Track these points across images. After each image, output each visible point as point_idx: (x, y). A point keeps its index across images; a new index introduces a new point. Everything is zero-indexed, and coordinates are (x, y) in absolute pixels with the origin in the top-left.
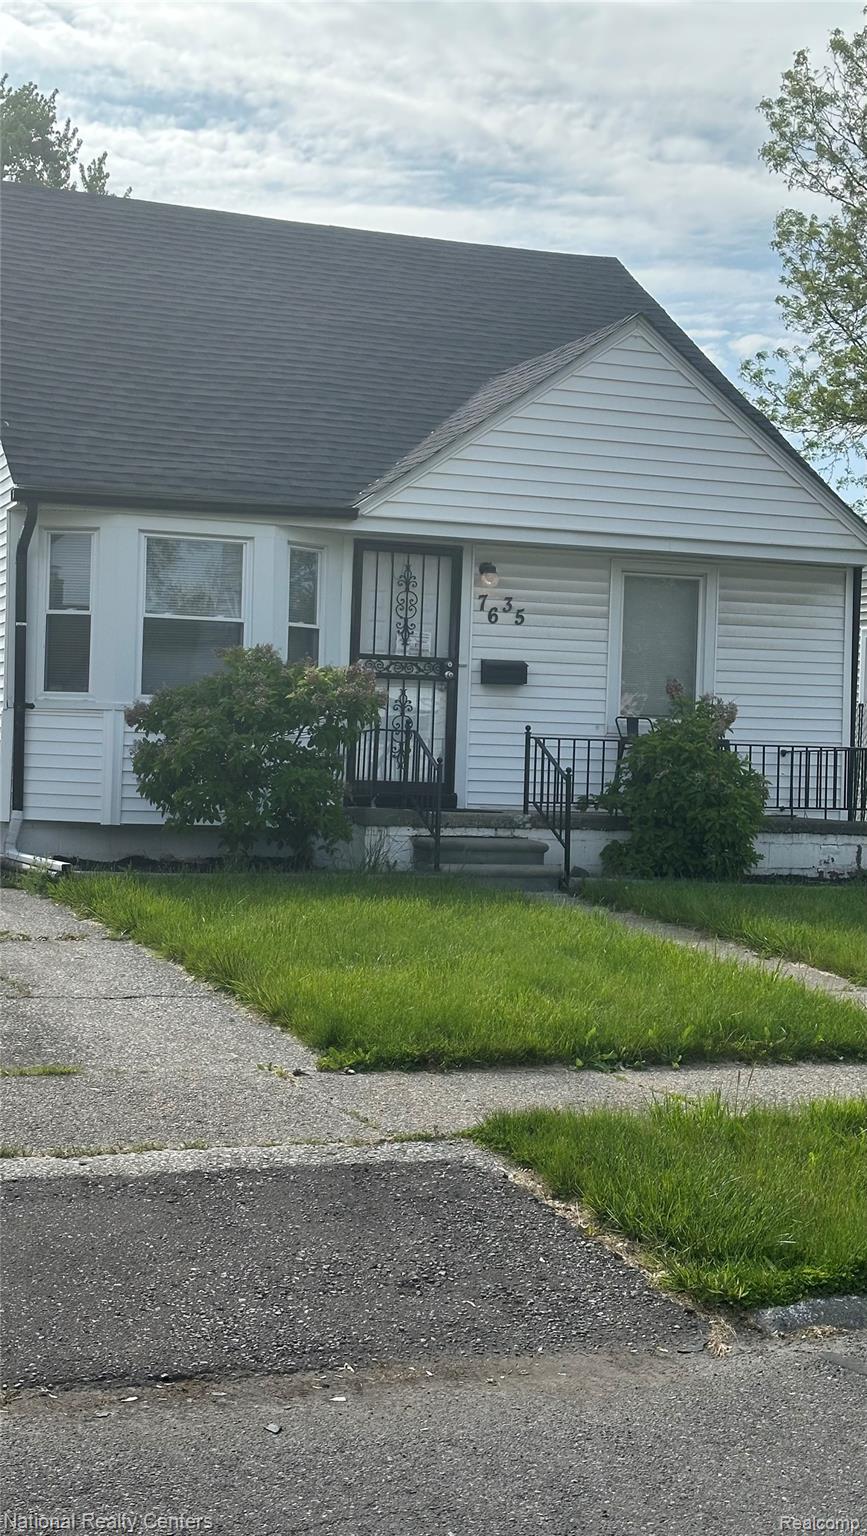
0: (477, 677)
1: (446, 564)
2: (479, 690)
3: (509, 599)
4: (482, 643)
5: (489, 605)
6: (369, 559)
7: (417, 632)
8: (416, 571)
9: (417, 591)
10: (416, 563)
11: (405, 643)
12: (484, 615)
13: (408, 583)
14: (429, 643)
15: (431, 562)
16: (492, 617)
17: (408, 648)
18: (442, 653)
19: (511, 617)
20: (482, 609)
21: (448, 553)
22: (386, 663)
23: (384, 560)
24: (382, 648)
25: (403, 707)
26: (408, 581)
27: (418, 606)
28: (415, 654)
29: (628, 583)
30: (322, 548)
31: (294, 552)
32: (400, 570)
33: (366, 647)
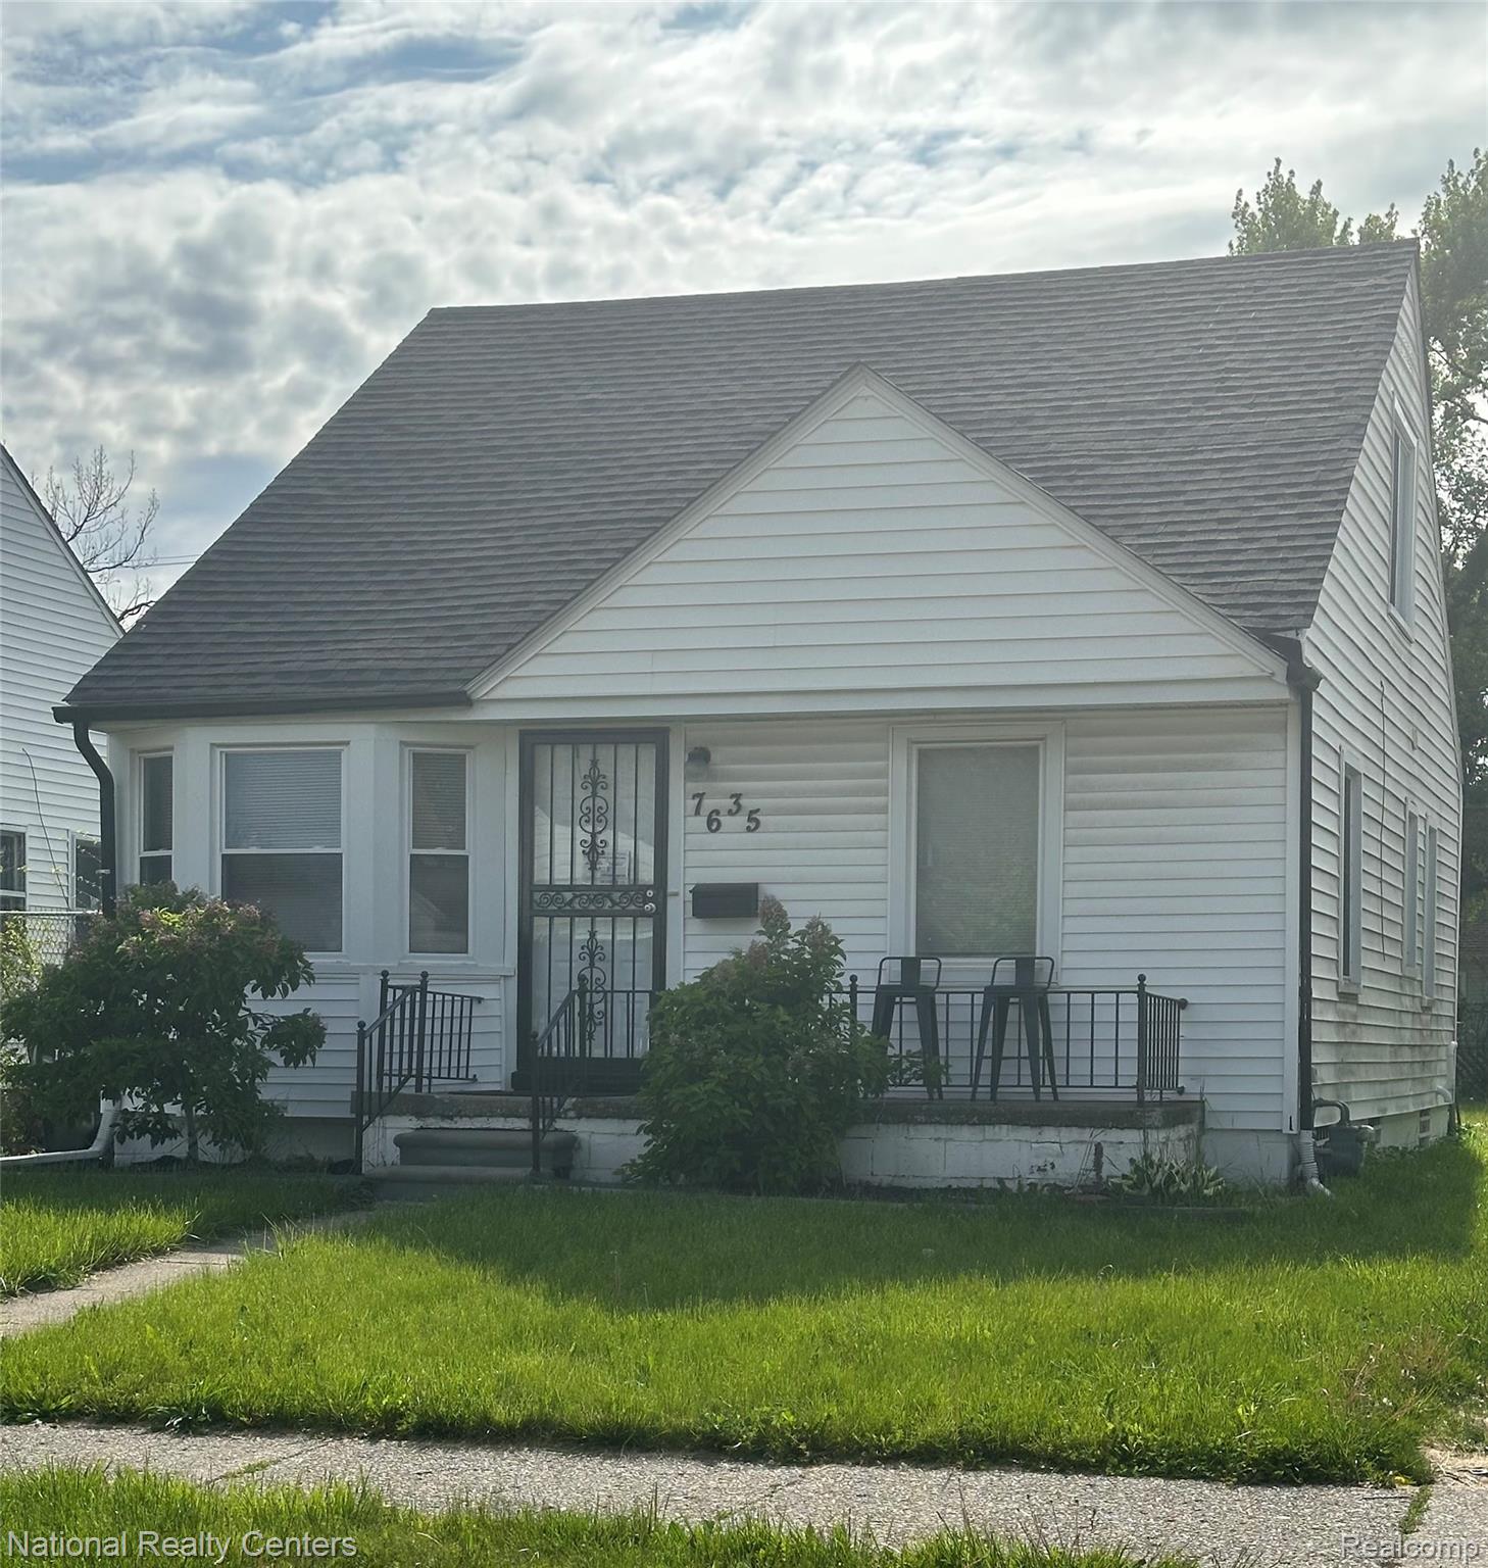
0: (691, 910)
1: (648, 756)
2: (696, 926)
3: (737, 796)
4: (698, 859)
5: (709, 804)
6: (543, 754)
7: (609, 850)
8: (606, 768)
9: (609, 794)
10: (605, 754)
11: (593, 867)
12: (702, 820)
13: (594, 785)
14: (626, 865)
15: (627, 753)
16: (713, 824)
17: (598, 874)
18: (647, 875)
19: (741, 820)
21: (652, 735)
22: (568, 896)
23: (563, 753)
24: (562, 876)
25: (592, 956)
26: (595, 782)
27: (610, 815)
28: (608, 882)
29: (926, 759)
30: (471, 747)
31: (415, 755)
32: (584, 767)
33: (541, 876)
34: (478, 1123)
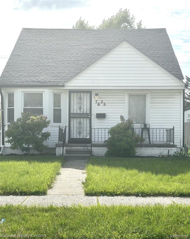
0: (96, 117)
1: (89, 95)
2: (96, 119)
3: (102, 101)
4: (96, 110)
5: (98, 102)
6: (72, 94)
7: (83, 108)
8: (82, 96)
9: (83, 100)
10: (82, 94)
11: (80, 111)
12: (97, 104)
14: (85, 110)
15: (85, 94)
16: (99, 105)
18: (88, 112)
19: (103, 104)
20: (96, 103)
21: (89, 92)
22: (77, 115)
23: (75, 94)
24: (75, 112)
25: (80, 124)
26: (80, 98)
27: (83, 103)
28: (82, 113)
29: (130, 96)
30: (61, 93)
31: (54, 94)
32: (79, 96)
33: (72, 112)
34: (76, 148)
